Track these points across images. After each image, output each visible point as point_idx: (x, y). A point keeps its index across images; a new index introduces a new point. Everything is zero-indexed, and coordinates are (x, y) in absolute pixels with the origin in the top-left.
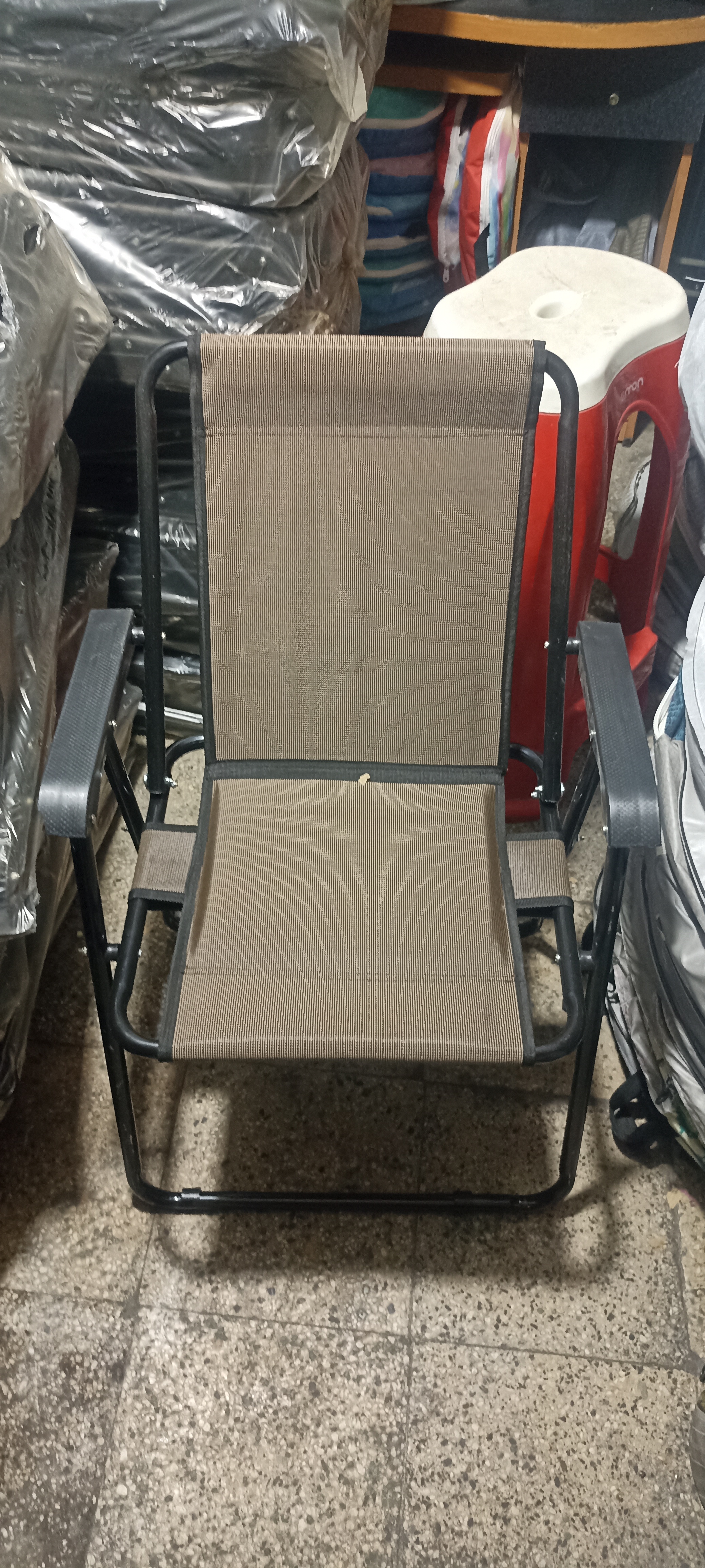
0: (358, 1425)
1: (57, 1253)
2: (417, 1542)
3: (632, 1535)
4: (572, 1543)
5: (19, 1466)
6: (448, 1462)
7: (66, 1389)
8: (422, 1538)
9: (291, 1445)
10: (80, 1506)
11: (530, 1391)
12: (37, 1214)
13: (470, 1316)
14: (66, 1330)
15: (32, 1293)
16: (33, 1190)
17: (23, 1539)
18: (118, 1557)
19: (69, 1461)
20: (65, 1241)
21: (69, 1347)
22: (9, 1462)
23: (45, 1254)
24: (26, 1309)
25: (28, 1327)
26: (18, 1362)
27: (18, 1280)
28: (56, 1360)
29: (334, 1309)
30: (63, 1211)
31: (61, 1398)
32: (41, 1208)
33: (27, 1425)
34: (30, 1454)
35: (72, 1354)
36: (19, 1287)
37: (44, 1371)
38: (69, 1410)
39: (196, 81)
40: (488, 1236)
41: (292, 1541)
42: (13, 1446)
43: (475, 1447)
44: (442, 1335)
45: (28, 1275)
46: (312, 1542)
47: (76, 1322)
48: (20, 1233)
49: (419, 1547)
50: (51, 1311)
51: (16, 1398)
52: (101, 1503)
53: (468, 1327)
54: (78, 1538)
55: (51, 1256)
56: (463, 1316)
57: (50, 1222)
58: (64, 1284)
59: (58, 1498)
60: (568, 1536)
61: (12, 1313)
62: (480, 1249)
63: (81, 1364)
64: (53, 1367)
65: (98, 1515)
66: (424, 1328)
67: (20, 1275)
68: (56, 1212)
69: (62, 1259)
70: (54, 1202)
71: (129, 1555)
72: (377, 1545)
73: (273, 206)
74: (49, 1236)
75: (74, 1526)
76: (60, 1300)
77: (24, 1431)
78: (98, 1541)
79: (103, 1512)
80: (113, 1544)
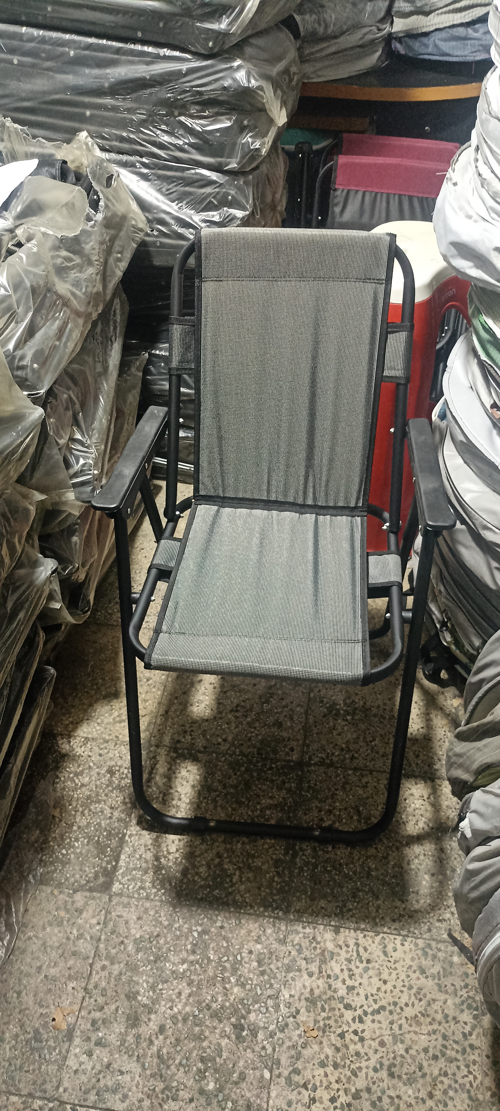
0: (271, 802)
1: (106, 721)
2: (304, 855)
3: (425, 855)
4: (390, 858)
5: (84, 815)
6: (322, 820)
7: (110, 783)
8: (307, 853)
9: (234, 809)
10: (117, 834)
11: (369, 789)
12: (95, 703)
13: (337, 753)
14: (111, 755)
15: (93, 739)
16: (93, 692)
17: (86, 847)
18: (138, 856)
19: (112, 813)
20: (111, 715)
21: (113, 763)
22: (78, 813)
23: (99, 721)
24: (88, 745)
25: (90, 754)
26: (83, 770)
27: (84, 732)
28: (105, 769)
29: (259, 749)
30: (109, 702)
31: (108, 786)
32: (97, 701)
33: (89, 797)
34: (90, 810)
35: (113, 766)
36: (85, 735)
37: (98, 774)
38: (112, 791)
39: (197, 107)
40: (349, 718)
41: (234, 852)
42: (81, 806)
43: (338, 813)
44: (320, 762)
45: (90, 730)
46: (245, 854)
47: (116, 752)
48: (85, 711)
49: (304, 857)
50: (102, 746)
51: (83, 785)
52: (129, 833)
53: (335, 759)
54: (117, 847)
55: (102, 721)
56: (333, 754)
57: (102, 706)
58: (110, 735)
59: (105, 830)
60: (388, 854)
61: (81, 747)
62: (344, 723)
63: (119, 771)
64: (103, 772)
65: (127, 838)
66: (310, 758)
67: (85, 730)
68: (105, 702)
69: (108, 724)
70: (105, 697)
71: (144, 856)
72: (281, 856)
73: (236, 170)
74: (102, 713)
75: (114, 843)
76: (107, 742)
77: (87, 800)
78: (127, 849)
79: (130, 836)
80: (135, 851)
